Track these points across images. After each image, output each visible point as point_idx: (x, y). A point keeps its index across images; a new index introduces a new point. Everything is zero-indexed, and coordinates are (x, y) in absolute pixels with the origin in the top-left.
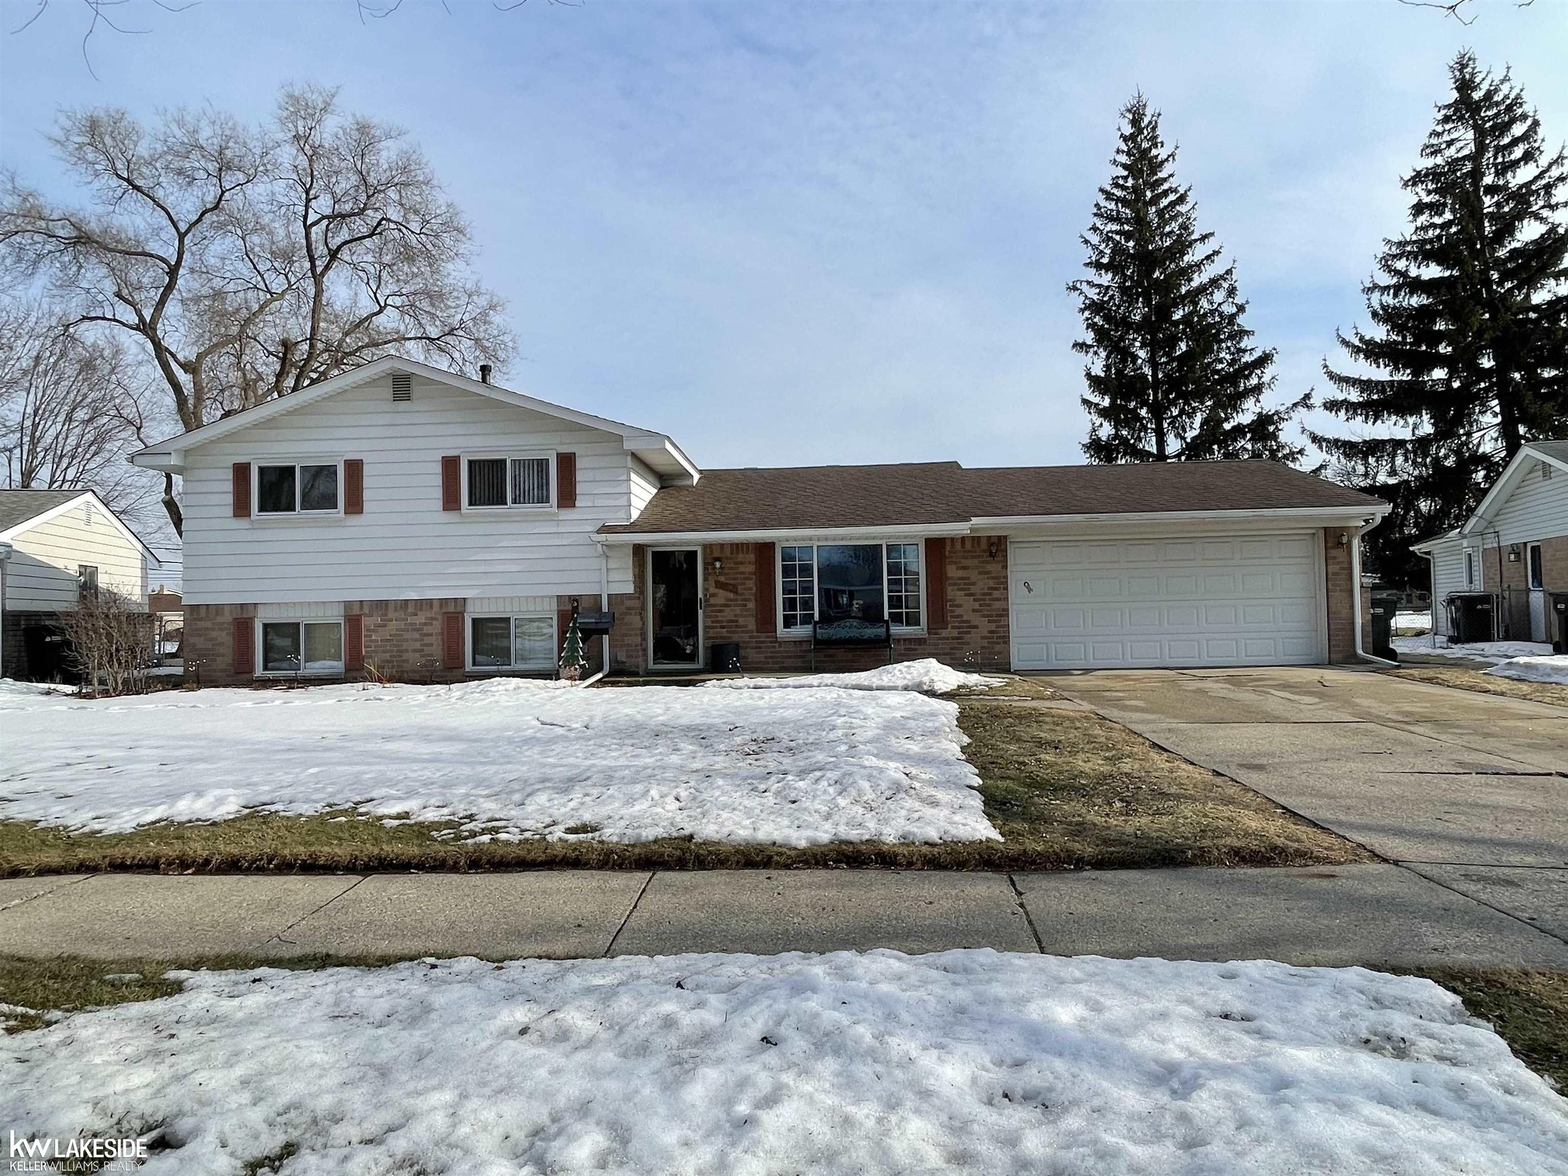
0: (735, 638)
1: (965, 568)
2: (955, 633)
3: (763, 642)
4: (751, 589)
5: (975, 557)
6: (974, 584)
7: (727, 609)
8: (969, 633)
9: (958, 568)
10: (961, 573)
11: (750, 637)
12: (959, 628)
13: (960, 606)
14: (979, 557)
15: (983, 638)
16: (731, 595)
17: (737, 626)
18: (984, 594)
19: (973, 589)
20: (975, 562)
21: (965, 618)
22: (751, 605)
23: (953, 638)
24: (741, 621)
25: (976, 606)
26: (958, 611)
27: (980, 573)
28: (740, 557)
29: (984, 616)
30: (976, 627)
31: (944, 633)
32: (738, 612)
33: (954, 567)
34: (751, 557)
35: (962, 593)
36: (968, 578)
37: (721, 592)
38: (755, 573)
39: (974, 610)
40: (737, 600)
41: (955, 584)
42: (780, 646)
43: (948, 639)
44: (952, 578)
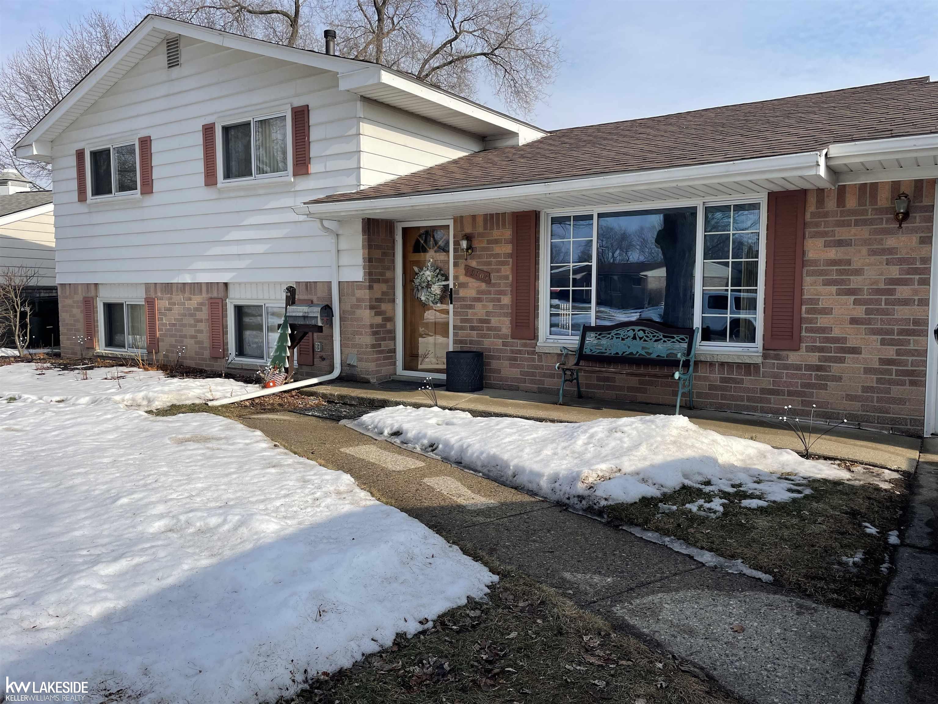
0: (487, 343)
1: (840, 243)
2: (814, 358)
3: (520, 352)
4: (506, 278)
5: (865, 222)
6: (858, 272)
7: (478, 305)
8: (841, 360)
9: (827, 245)
10: (832, 253)
11: (504, 344)
12: (821, 350)
13: (827, 311)
14: (870, 222)
15: (868, 371)
16: (483, 286)
17: (489, 329)
18: (879, 292)
19: (855, 282)
20: (864, 232)
21: (836, 333)
22: (506, 300)
23: (809, 368)
24: (494, 321)
25: (860, 312)
26: (822, 321)
27: (873, 253)
28: (496, 233)
29: (875, 332)
30: (855, 351)
31: (793, 358)
32: (490, 309)
33: (820, 242)
34: (508, 233)
35: (834, 289)
36: (849, 262)
37: (473, 283)
38: (511, 255)
39: (854, 321)
40: (489, 293)
41: (821, 273)
42: (540, 360)
43: (798, 368)
44: (815, 262)
